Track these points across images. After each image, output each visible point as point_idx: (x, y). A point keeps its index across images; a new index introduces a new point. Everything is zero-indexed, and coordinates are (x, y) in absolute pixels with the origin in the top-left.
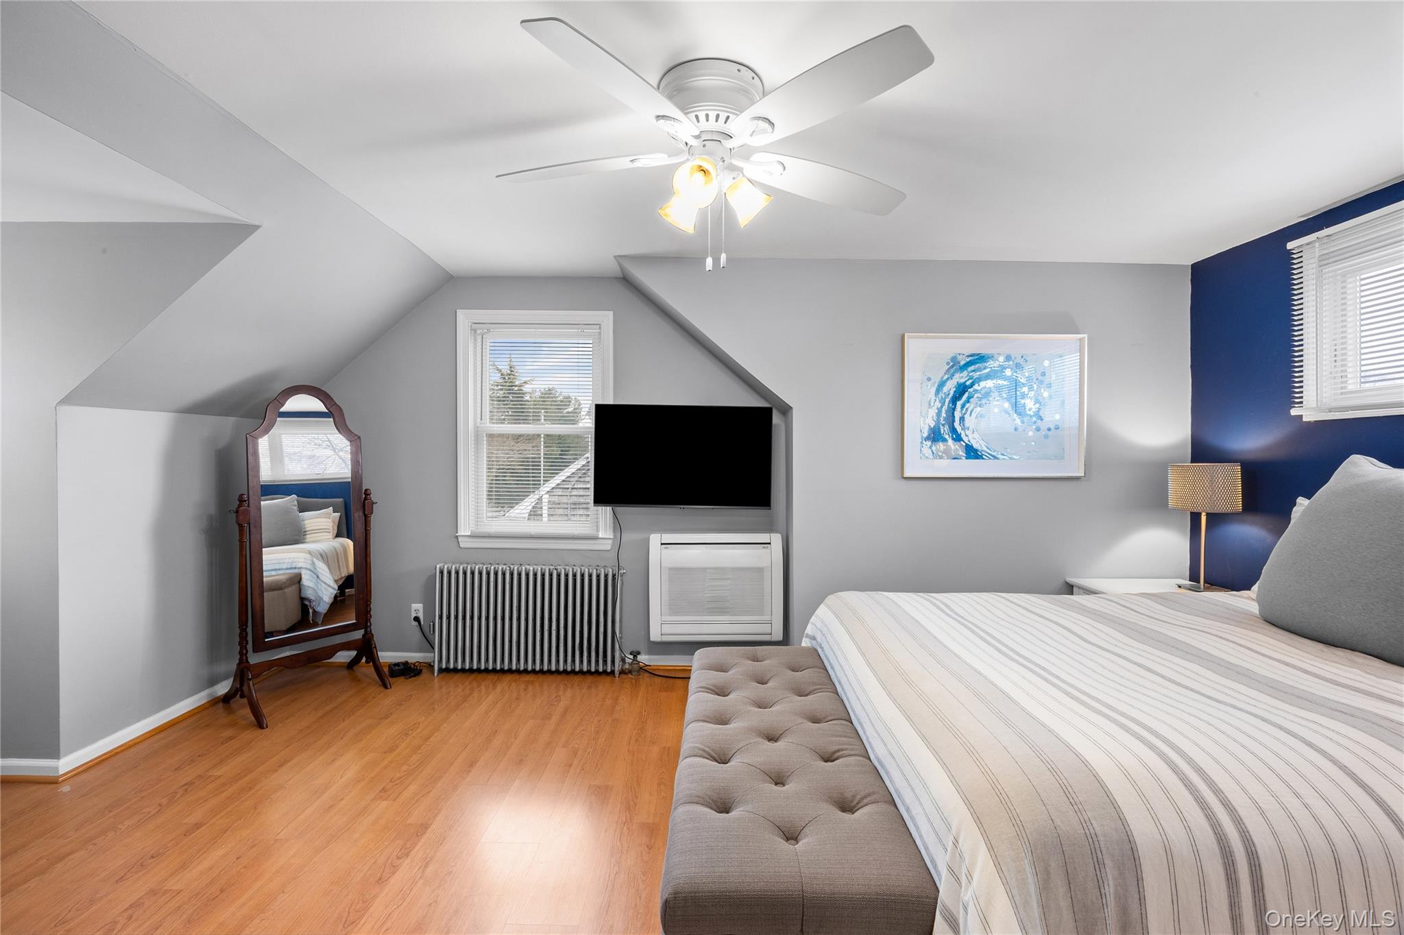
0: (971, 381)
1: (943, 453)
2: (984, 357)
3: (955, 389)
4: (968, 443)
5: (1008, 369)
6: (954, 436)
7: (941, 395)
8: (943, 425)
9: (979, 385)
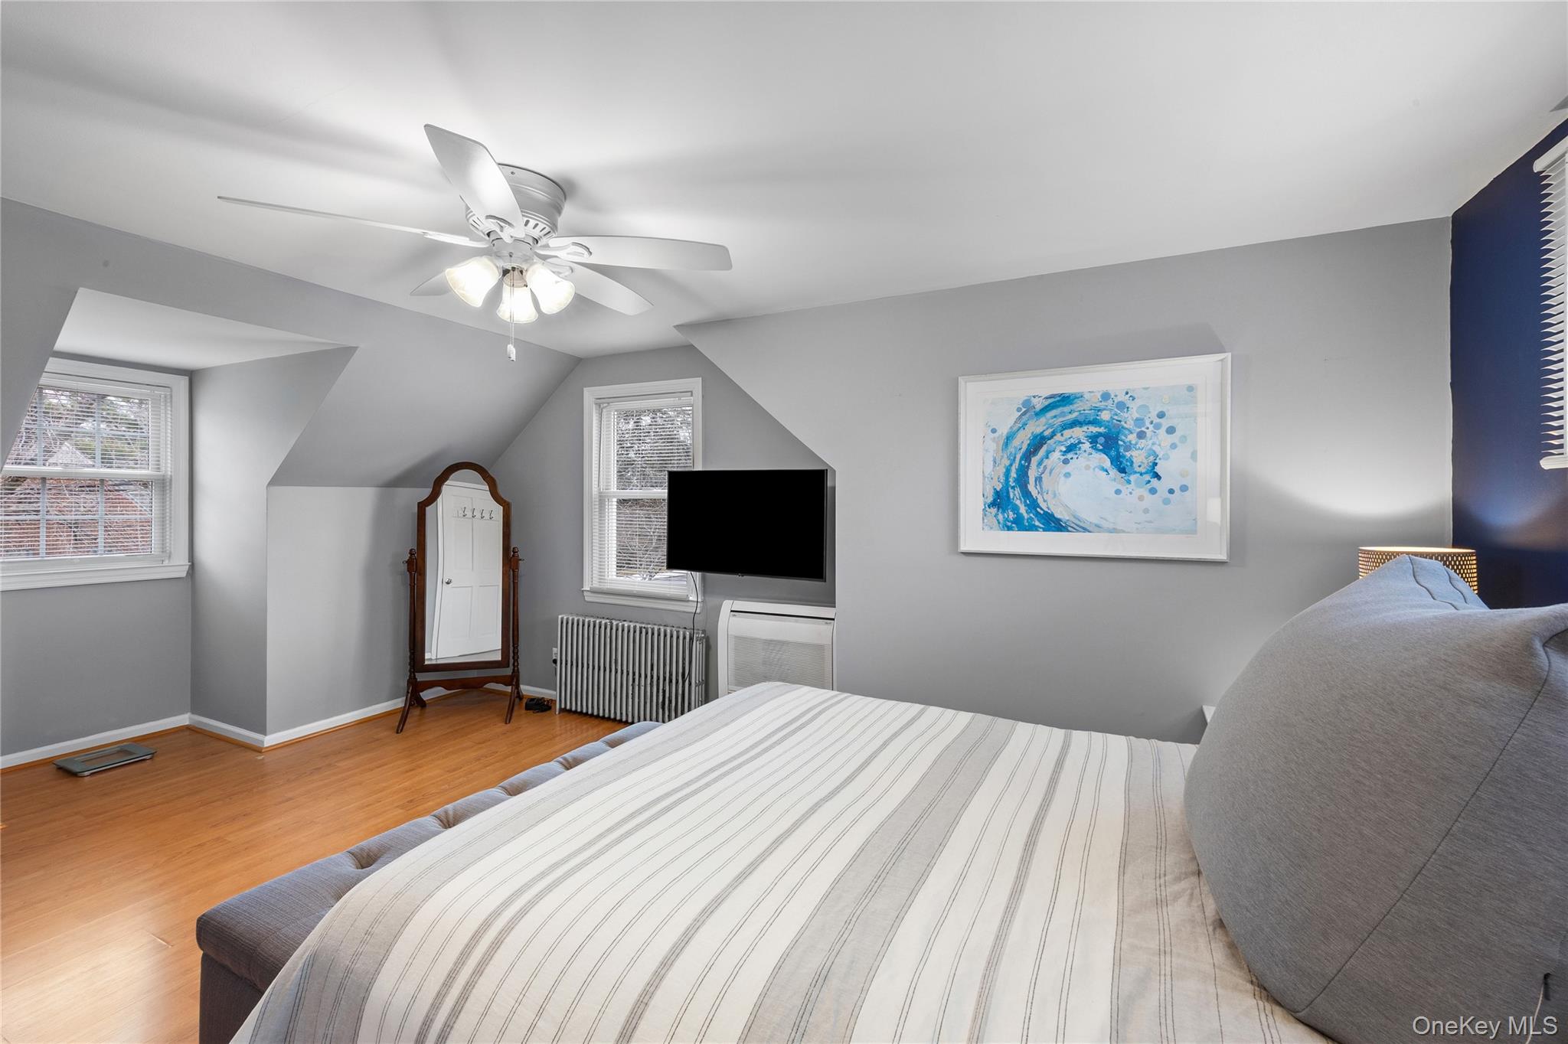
0: (1050, 430)
1: (1013, 523)
2: (1068, 397)
3: (1029, 442)
4: (1046, 510)
5: (1105, 412)
6: (1028, 501)
7: (1011, 449)
8: (1013, 488)
9: (1062, 435)
